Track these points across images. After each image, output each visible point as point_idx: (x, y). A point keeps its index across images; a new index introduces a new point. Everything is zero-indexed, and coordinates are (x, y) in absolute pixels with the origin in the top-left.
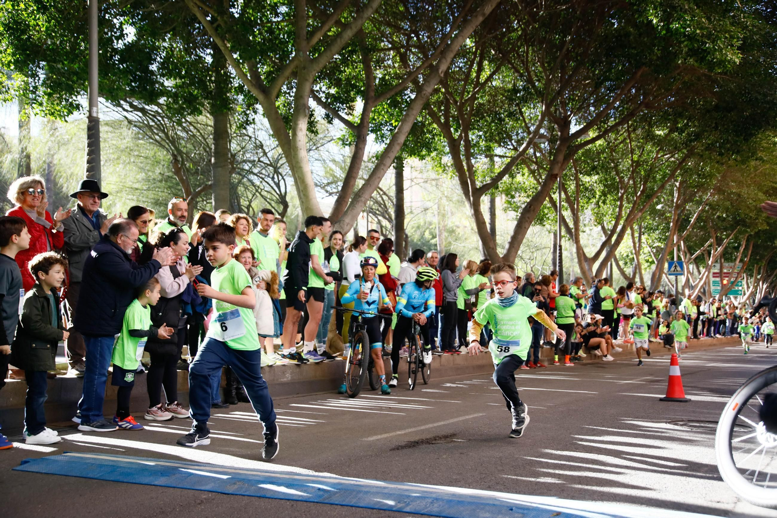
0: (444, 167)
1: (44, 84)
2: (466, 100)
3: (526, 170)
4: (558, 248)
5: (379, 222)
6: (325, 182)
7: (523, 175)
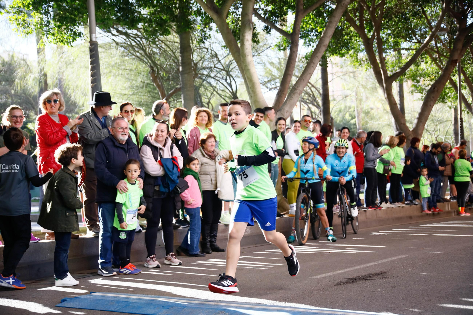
0: (360, 61)
1: (54, 19)
2: (377, 6)
3: (429, 59)
4: (459, 120)
5: (309, 109)
6: (266, 80)
7: (426, 63)
